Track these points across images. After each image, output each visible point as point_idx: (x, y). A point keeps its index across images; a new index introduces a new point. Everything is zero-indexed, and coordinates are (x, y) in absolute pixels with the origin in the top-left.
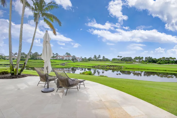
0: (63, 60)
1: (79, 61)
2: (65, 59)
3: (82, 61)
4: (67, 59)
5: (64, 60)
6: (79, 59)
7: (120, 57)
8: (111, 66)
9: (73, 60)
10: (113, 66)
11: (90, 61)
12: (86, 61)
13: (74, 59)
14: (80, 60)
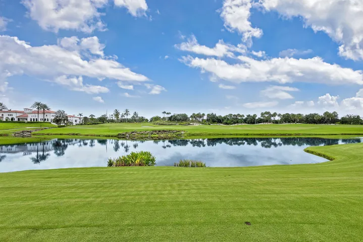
0: (24, 122)
1: (74, 123)
2: (29, 120)
3: (81, 124)
4: (40, 121)
5: (28, 122)
6: (74, 119)
7: (168, 114)
8: (159, 131)
9: (57, 121)
10: (164, 131)
11: (103, 123)
12: (95, 124)
13: (61, 120)
14: (76, 121)
